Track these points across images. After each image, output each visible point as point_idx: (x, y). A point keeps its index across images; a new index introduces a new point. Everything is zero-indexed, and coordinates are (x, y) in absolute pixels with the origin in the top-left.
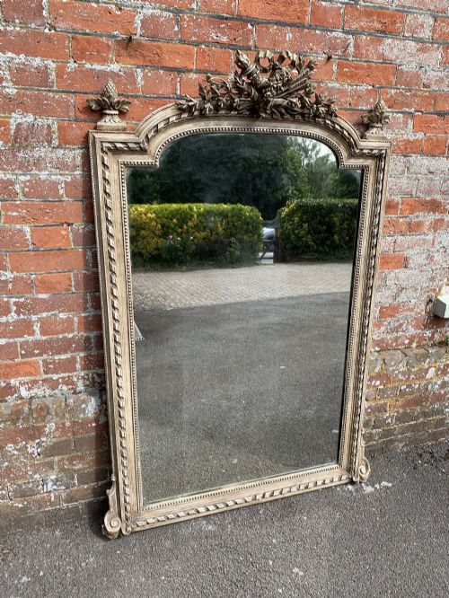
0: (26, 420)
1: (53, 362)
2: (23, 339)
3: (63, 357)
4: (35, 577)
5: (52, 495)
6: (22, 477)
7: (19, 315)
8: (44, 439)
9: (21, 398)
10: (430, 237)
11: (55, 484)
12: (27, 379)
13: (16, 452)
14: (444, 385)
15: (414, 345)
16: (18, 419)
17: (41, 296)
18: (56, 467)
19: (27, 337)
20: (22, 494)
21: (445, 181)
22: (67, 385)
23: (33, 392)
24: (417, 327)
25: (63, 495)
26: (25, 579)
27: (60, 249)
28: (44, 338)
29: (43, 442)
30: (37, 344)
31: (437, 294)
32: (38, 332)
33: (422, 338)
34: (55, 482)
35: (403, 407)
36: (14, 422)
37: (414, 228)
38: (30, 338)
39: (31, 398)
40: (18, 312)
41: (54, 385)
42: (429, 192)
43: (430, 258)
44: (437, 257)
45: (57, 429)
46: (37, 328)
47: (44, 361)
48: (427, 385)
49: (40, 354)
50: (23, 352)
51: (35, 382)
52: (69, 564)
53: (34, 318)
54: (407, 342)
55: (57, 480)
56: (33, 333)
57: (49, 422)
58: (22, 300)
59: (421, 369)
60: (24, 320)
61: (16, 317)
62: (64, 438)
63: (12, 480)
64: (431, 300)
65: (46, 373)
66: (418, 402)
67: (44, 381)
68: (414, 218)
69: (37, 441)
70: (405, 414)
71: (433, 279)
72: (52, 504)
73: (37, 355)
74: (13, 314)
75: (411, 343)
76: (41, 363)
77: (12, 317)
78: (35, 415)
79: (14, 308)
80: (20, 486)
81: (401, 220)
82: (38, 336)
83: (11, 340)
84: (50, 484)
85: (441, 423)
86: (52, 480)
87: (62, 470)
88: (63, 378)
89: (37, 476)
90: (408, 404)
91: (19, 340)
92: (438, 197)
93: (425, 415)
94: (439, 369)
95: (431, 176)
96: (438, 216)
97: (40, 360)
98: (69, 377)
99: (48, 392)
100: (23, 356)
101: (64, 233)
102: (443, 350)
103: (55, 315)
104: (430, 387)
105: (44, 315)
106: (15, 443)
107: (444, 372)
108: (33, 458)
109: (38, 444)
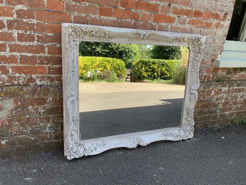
0: (39, 94)
1: (53, 69)
2: (40, 55)
3: (57, 66)
4: (40, 170)
5: (48, 135)
6: (35, 124)
7: (38, 43)
8: (46, 105)
9: (37, 85)
10: (214, 31)
11: (50, 129)
12: (40, 75)
13: (33, 111)
14: (217, 99)
15: (206, 80)
16: (35, 93)
17: (49, 34)
18: (51, 120)
19: (41, 54)
20: (34, 132)
21: (221, 6)
22: (58, 81)
23: (42, 83)
24: (208, 72)
25: (53, 135)
26: (34, 170)
27: (59, 12)
28: (49, 56)
29: (46, 107)
30: (46, 58)
31: (216, 58)
32: (47, 52)
33: (209, 78)
34: (50, 128)
35: (201, 107)
36: (33, 94)
37: (209, 25)
38: (43, 55)
39: (41, 85)
40: (38, 41)
41: (52, 80)
42: (215, 10)
43: (214, 40)
44: (217, 40)
45: (53, 101)
46: (46, 50)
47: (49, 67)
48: (211, 98)
49: (47, 64)
50: (39, 61)
51: (43, 78)
52: (56, 165)
53: (45, 45)
54: (203, 78)
55: (51, 127)
56: (44, 52)
57: (49, 97)
58: (40, 35)
59: (208, 91)
60: (41, 45)
61: (37, 43)
62: (55, 106)
63: (30, 125)
64: (213, 60)
65: (49, 73)
66: (207, 106)
67: (48, 77)
68: (208, 21)
69: (43, 106)
70: (201, 111)
71: (214, 50)
72: (48, 139)
73: (46, 64)
74: (36, 41)
75: (204, 79)
76: (47, 68)
77: (35, 43)
78: (43, 92)
79: (36, 39)
80: (33, 128)
81: (204, 21)
82: (46, 55)
83: (34, 55)
84: (48, 129)
85: (215, 117)
86: (49, 127)
87: (53, 122)
88: (57, 77)
89: (42, 124)
90: (203, 106)
91: (38, 55)
92: (219, 13)
93: (209, 112)
94: (216, 92)
95: (216, 3)
96: (218, 21)
97: (46, 66)
98: (59, 77)
99: (49, 83)
100: (39, 63)
101: (62, 4)
102: (218, 83)
103: (55, 45)
104: (212, 99)
105: (50, 44)
106: (33, 106)
107: (218, 93)
108: (40, 115)
109: (43, 107)
